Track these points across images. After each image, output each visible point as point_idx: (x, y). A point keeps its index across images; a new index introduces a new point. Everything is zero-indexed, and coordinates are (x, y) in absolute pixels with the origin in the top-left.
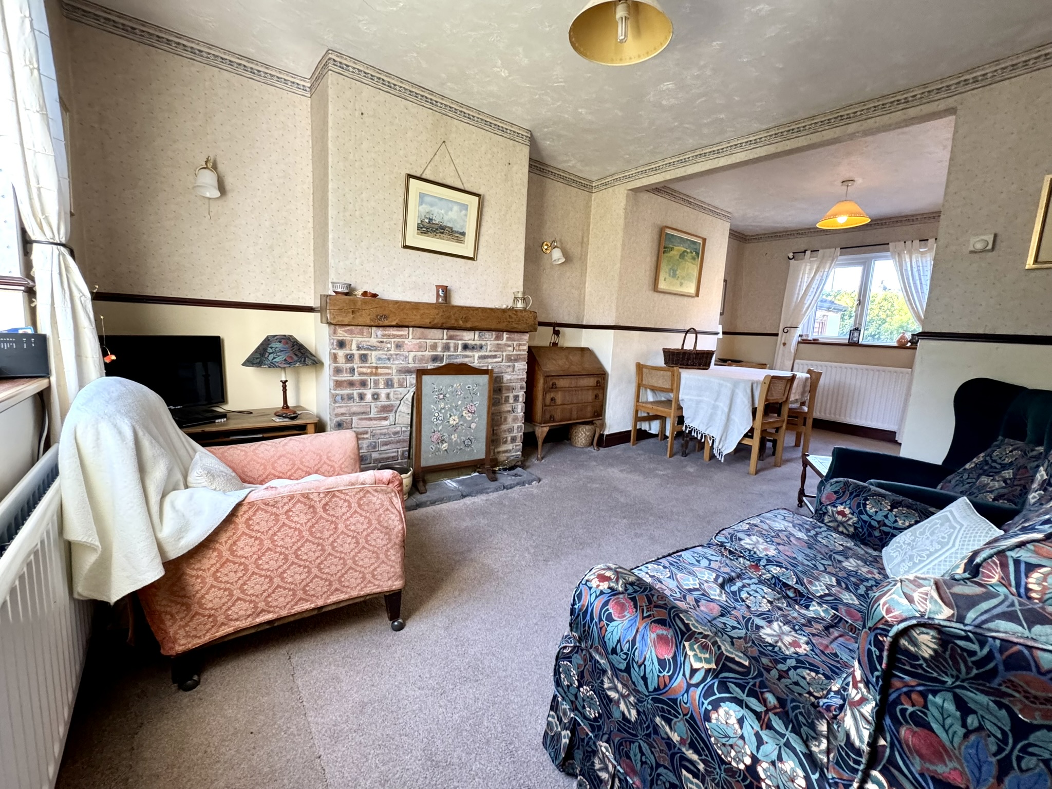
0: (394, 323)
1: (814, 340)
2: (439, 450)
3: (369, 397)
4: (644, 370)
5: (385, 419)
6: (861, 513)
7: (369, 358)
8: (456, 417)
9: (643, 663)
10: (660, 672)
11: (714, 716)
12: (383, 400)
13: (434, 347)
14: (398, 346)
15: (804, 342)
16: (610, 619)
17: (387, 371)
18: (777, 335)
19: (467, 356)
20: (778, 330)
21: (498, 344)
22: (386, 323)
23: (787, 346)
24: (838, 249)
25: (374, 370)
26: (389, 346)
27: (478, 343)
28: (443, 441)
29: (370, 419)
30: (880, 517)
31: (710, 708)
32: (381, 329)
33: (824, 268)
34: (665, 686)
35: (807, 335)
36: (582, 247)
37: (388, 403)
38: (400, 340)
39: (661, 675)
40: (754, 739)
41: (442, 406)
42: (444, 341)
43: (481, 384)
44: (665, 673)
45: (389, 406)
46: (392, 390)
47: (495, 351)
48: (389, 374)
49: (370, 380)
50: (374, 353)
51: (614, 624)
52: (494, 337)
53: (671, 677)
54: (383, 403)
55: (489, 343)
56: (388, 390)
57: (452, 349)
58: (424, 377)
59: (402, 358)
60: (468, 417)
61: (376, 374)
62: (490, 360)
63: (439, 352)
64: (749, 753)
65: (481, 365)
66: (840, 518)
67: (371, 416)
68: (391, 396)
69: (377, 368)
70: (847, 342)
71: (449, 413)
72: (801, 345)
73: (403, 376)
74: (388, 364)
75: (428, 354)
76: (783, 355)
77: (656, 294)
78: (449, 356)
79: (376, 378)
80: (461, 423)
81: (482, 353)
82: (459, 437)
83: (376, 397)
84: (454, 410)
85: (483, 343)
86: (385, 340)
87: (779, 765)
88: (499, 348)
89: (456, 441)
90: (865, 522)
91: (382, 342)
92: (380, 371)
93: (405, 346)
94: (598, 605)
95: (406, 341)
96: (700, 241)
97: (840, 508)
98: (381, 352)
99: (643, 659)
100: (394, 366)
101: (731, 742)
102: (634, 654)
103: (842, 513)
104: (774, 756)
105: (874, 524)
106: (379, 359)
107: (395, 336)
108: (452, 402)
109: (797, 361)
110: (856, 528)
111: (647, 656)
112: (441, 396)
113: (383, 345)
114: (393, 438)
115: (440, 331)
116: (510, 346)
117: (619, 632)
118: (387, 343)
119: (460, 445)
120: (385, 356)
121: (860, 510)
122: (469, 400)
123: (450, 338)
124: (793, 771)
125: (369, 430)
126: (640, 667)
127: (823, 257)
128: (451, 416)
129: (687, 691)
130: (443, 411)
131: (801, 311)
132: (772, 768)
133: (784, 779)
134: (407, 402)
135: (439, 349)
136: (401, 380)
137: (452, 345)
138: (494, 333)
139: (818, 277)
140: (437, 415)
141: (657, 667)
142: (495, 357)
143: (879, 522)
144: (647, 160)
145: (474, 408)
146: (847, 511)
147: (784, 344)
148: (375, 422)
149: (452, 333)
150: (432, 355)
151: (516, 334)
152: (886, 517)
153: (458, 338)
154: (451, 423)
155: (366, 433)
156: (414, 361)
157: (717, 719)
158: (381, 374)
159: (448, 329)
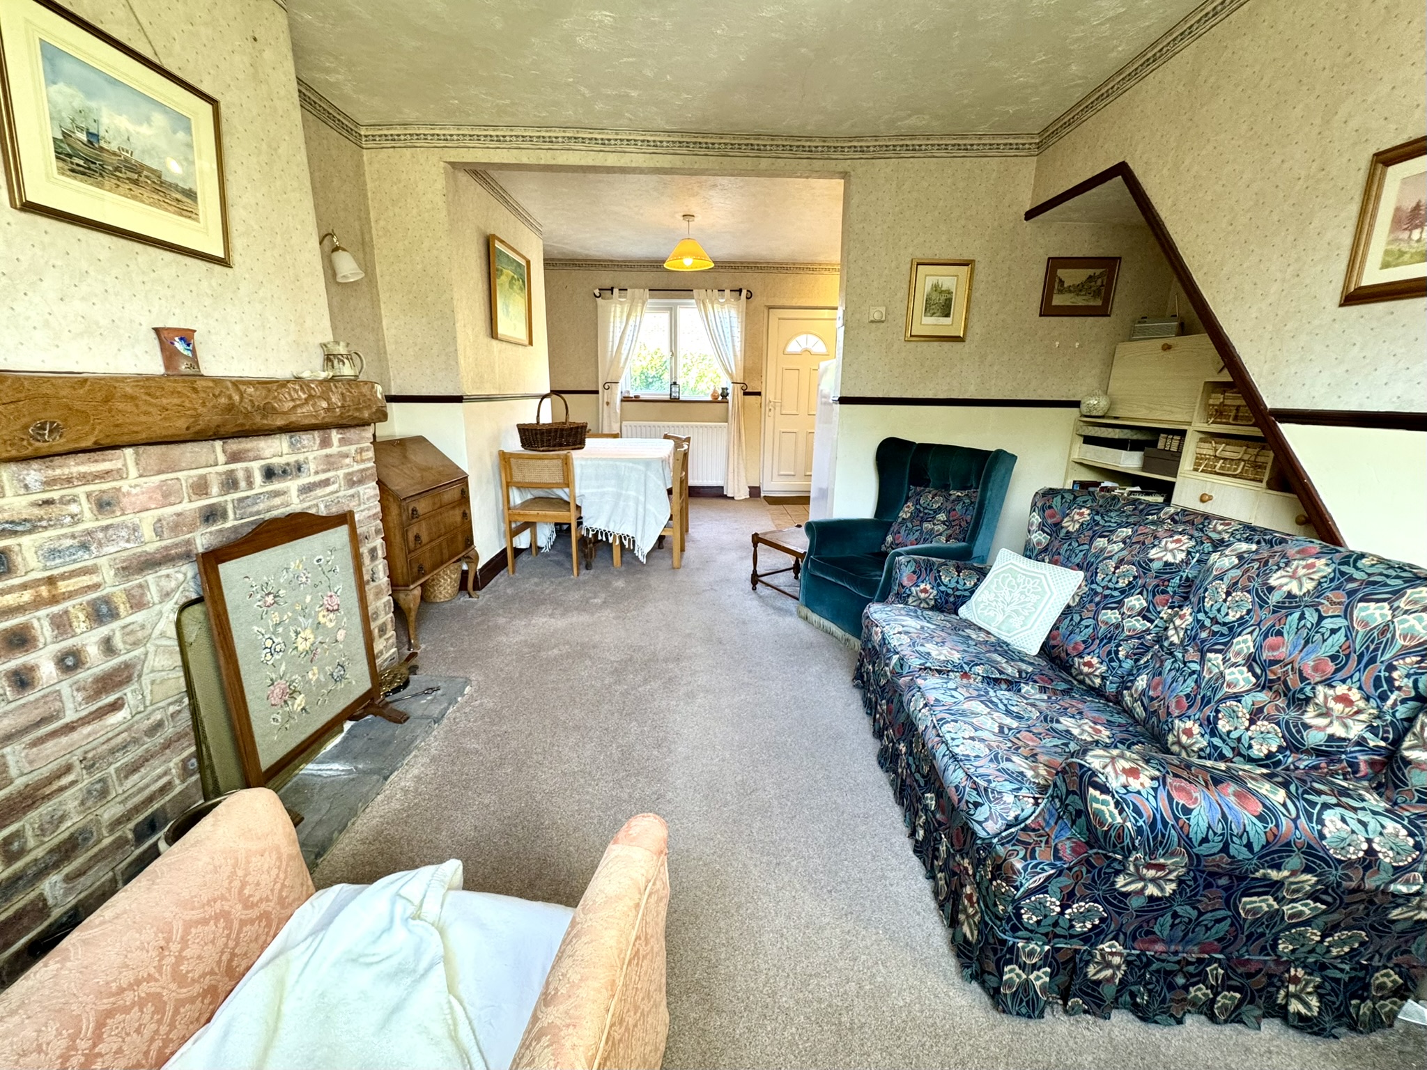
0: (88, 443)
1: (636, 397)
2: (290, 716)
3: (47, 670)
4: (513, 460)
5: (115, 706)
6: (939, 585)
7: (18, 560)
8: (308, 631)
9: (1245, 830)
10: (1265, 828)
11: (1326, 831)
12: (97, 663)
13: (201, 488)
14: (103, 505)
15: (626, 399)
16: (1187, 811)
17: (86, 580)
18: (597, 392)
19: (277, 494)
20: (598, 386)
21: (327, 456)
22: (59, 443)
23: (611, 405)
24: (647, 291)
25: (44, 591)
26: (73, 508)
27: (292, 459)
28: (293, 694)
29: (70, 728)
30: (953, 585)
31: (1319, 827)
32: (35, 465)
33: (636, 311)
34: (1275, 836)
35: (628, 392)
36: (365, 253)
37: (115, 662)
38: (105, 486)
39: (1268, 830)
40: (1360, 826)
41: (277, 619)
42: (222, 468)
43: (338, 547)
44: (1270, 825)
45: (117, 671)
46: (116, 625)
47: (324, 471)
48: (96, 586)
49: (40, 623)
50: (27, 541)
51: (1194, 813)
52: (318, 441)
53: (1277, 826)
54: (97, 671)
55: (311, 456)
56: (104, 631)
57: (243, 484)
58: (223, 568)
59: (124, 533)
60: (328, 620)
61: (54, 600)
62: (320, 492)
63: (215, 497)
64: (1364, 840)
65: (306, 505)
66: (923, 595)
67: (70, 716)
68: (118, 642)
69: (51, 581)
70: (668, 397)
71: (292, 629)
72: (624, 403)
73: (138, 580)
74: (85, 559)
75: (191, 506)
76: (609, 417)
77: (494, 342)
78: (241, 500)
79: (56, 609)
80: (320, 639)
81: (304, 480)
82: (321, 669)
83: (70, 662)
84: (301, 619)
85: (301, 457)
86: (55, 495)
87: (1385, 831)
88: (330, 463)
89: (318, 680)
90: (943, 592)
91: (48, 502)
92: (63, 586)
93: (125, 501)
94: (1163, 804)
95: (124, 485)
96: (523, 263)
97: (922, 586)
98: (51, 533)
99: (1242, 827)
100: (103, 562)
101: (1348, 841)
102: (1231, 830)
103: (925, 591)
104: (1379, 828)
105: (950, 591)
106: (54, 553)
107: (86, 479)
108: (293, 605)
109: (624, 423)
110: (936, 600)
111: (1246, 822)
112: (270, 599)
113: (54, 511)
114: (150, 743)
115: (207, 445)
116: (347, 456)
117: (1205, 817)
118: (65, 501)
119: (326, 685)
120: (68, 542)
121: (938, 582)
122: (324, 586)
123: (234, 458)
124: (1395, 828)
125: (75, 759)
126: (1241, 837)
127: (633, 300)
128: (297, 633)
129: (1297, 828)
130: (280, 630)
131: (619, 362)
132: (1382, 838)
133: (1392, 839)
134: (164, 642)
135: (215, 490)
136: (135, 592)
137: (240, 475)
138: (316, 434)
139: (631, 322)
140: (269, 643)
141: (1260, 824)
142: (326, 483)
143: (953, 589)
144: (485, 118)
145: (336, 600)
146: (928, 587)
147: (608, 403)
148: (87, 730)
149: (234, 445)
150: (201, 509)
151: (352, 430)
152: (957, 582)
153: (251, 454)
154: (301, 648)
155: (68, 769)
156: (159, 534)
157: (1330, 832)
158: (70, 595)
159: (224, 438)
